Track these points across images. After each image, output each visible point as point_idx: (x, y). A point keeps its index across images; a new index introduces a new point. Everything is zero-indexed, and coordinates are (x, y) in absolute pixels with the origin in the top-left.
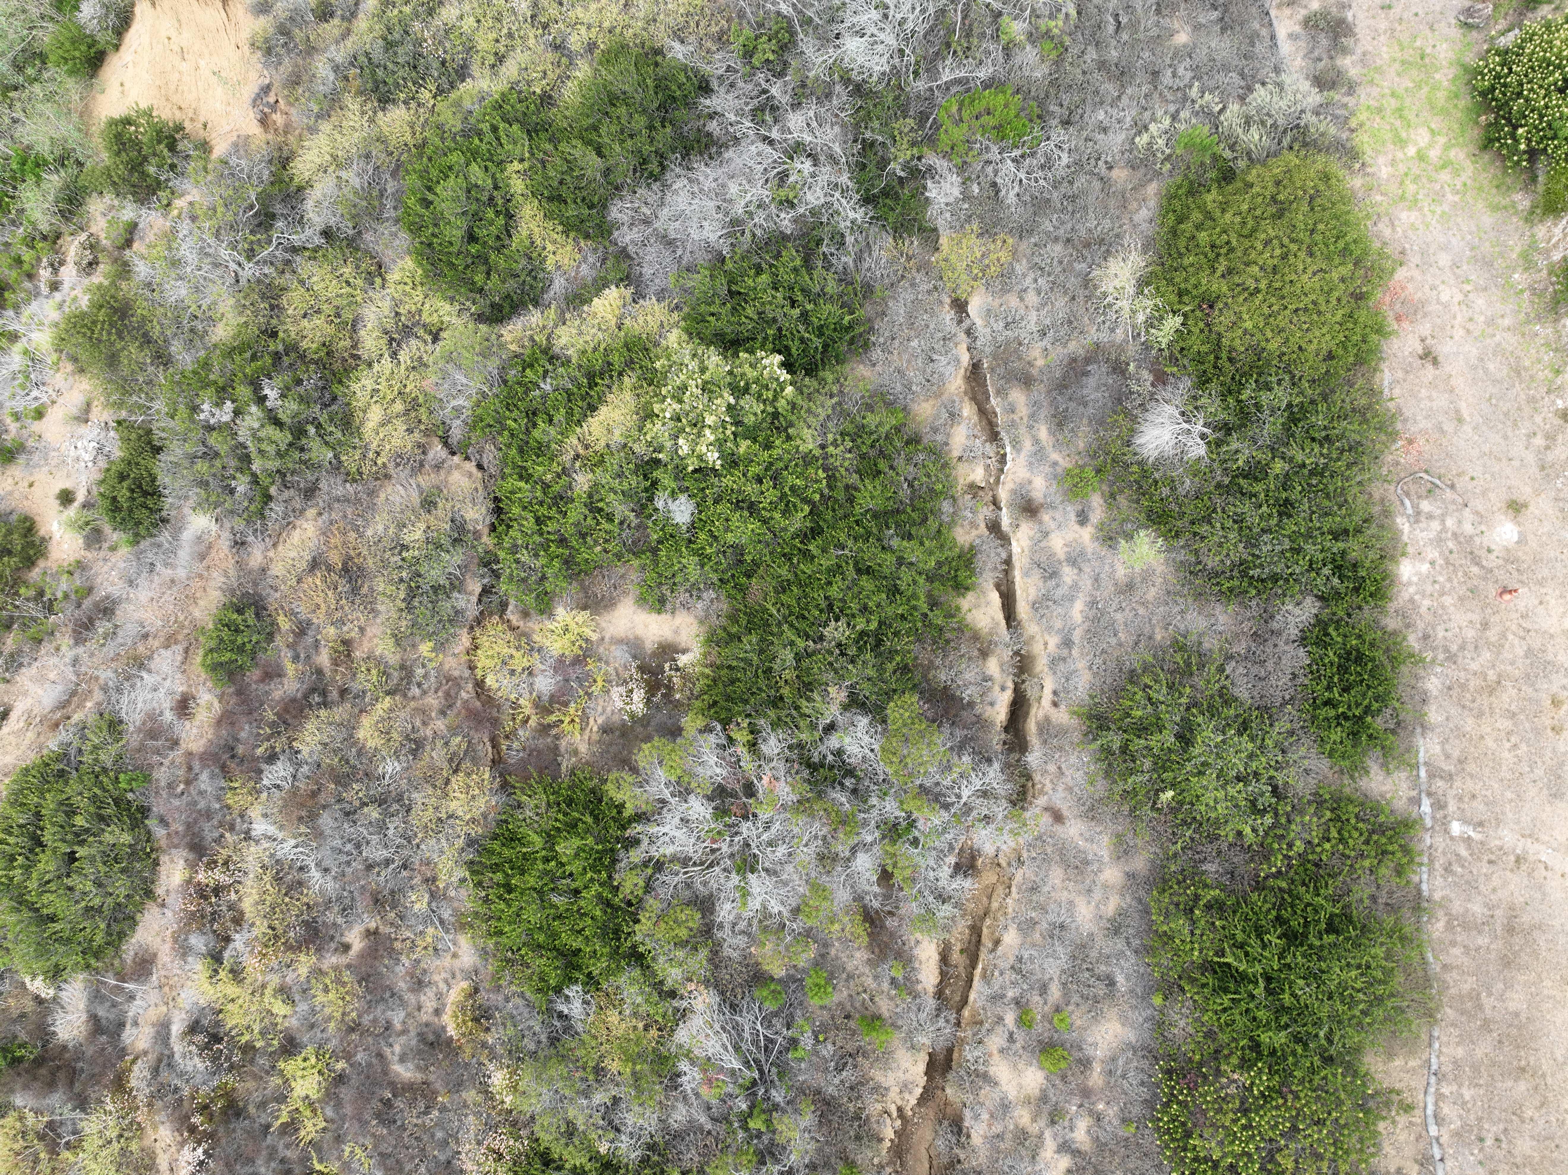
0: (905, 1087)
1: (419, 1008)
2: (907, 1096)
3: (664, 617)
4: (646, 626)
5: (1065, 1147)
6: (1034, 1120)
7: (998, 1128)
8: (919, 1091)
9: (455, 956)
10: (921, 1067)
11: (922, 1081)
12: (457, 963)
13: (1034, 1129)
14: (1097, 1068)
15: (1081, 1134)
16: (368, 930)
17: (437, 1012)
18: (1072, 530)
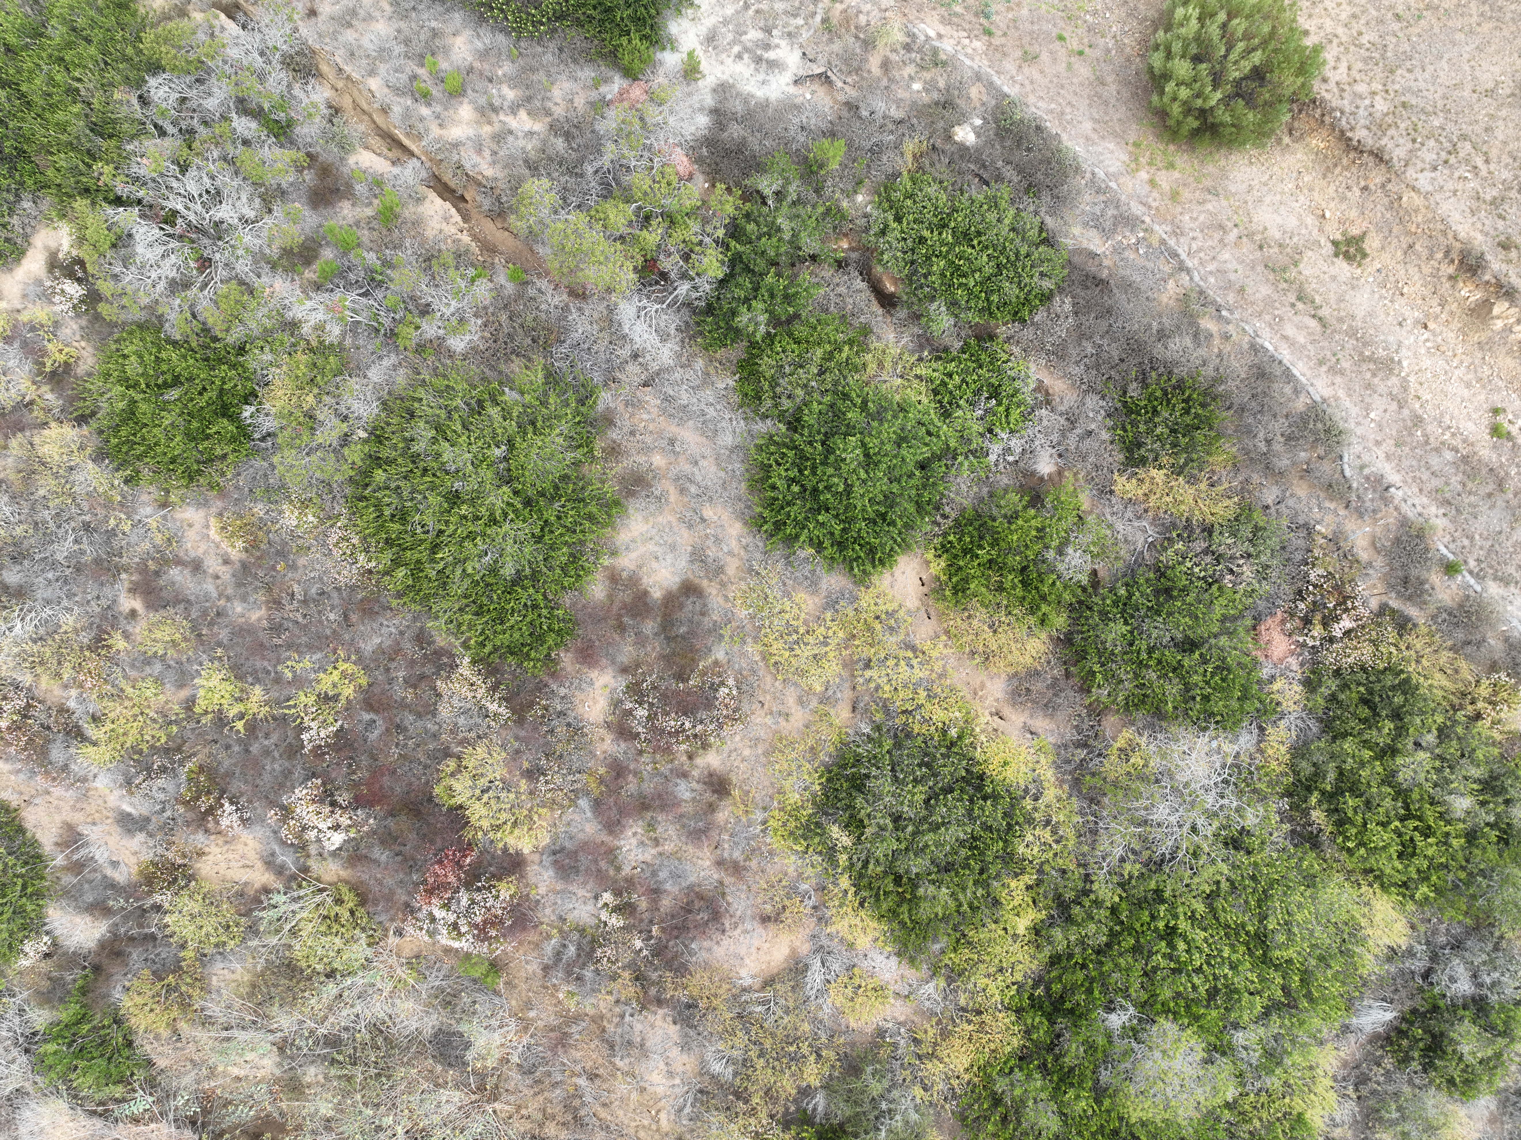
0: (446, 219)
1: (217, 577)
2: (453, 220)
3: (30, 253)
4: (30, 272)
5: (514, 110)
6: (490, 123)
7: (487, 153)
8: (453, 210)
9: (190, 526)
10: (439, 201)
11: (448, 205)
12: (197, 527)
13: (497, 127)
14: (477, 65)
15: (510, 94)
16: (130, 590)
17: (226, 562)
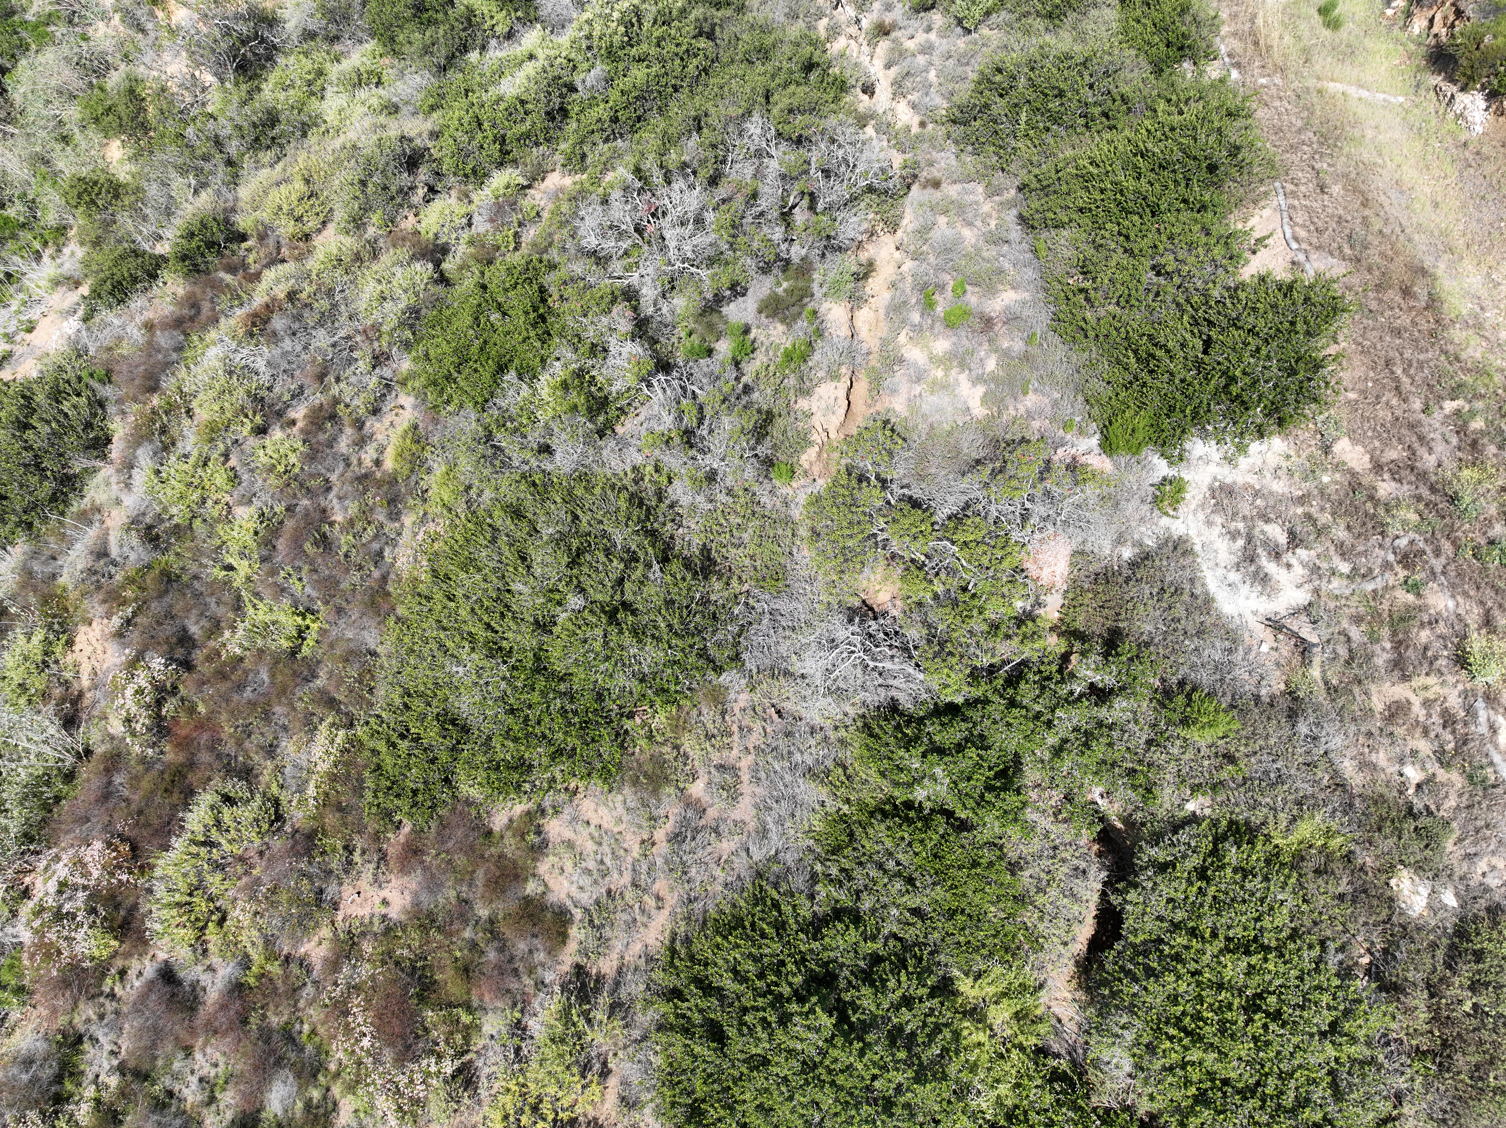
0: (828, 411)
2: (831, 418)
5: (978, 380)
8: (842, 412)
10: (842, 392)
13: (948, 379)
15: (991, 366)
16: (312, 408)
18: (921, 37)
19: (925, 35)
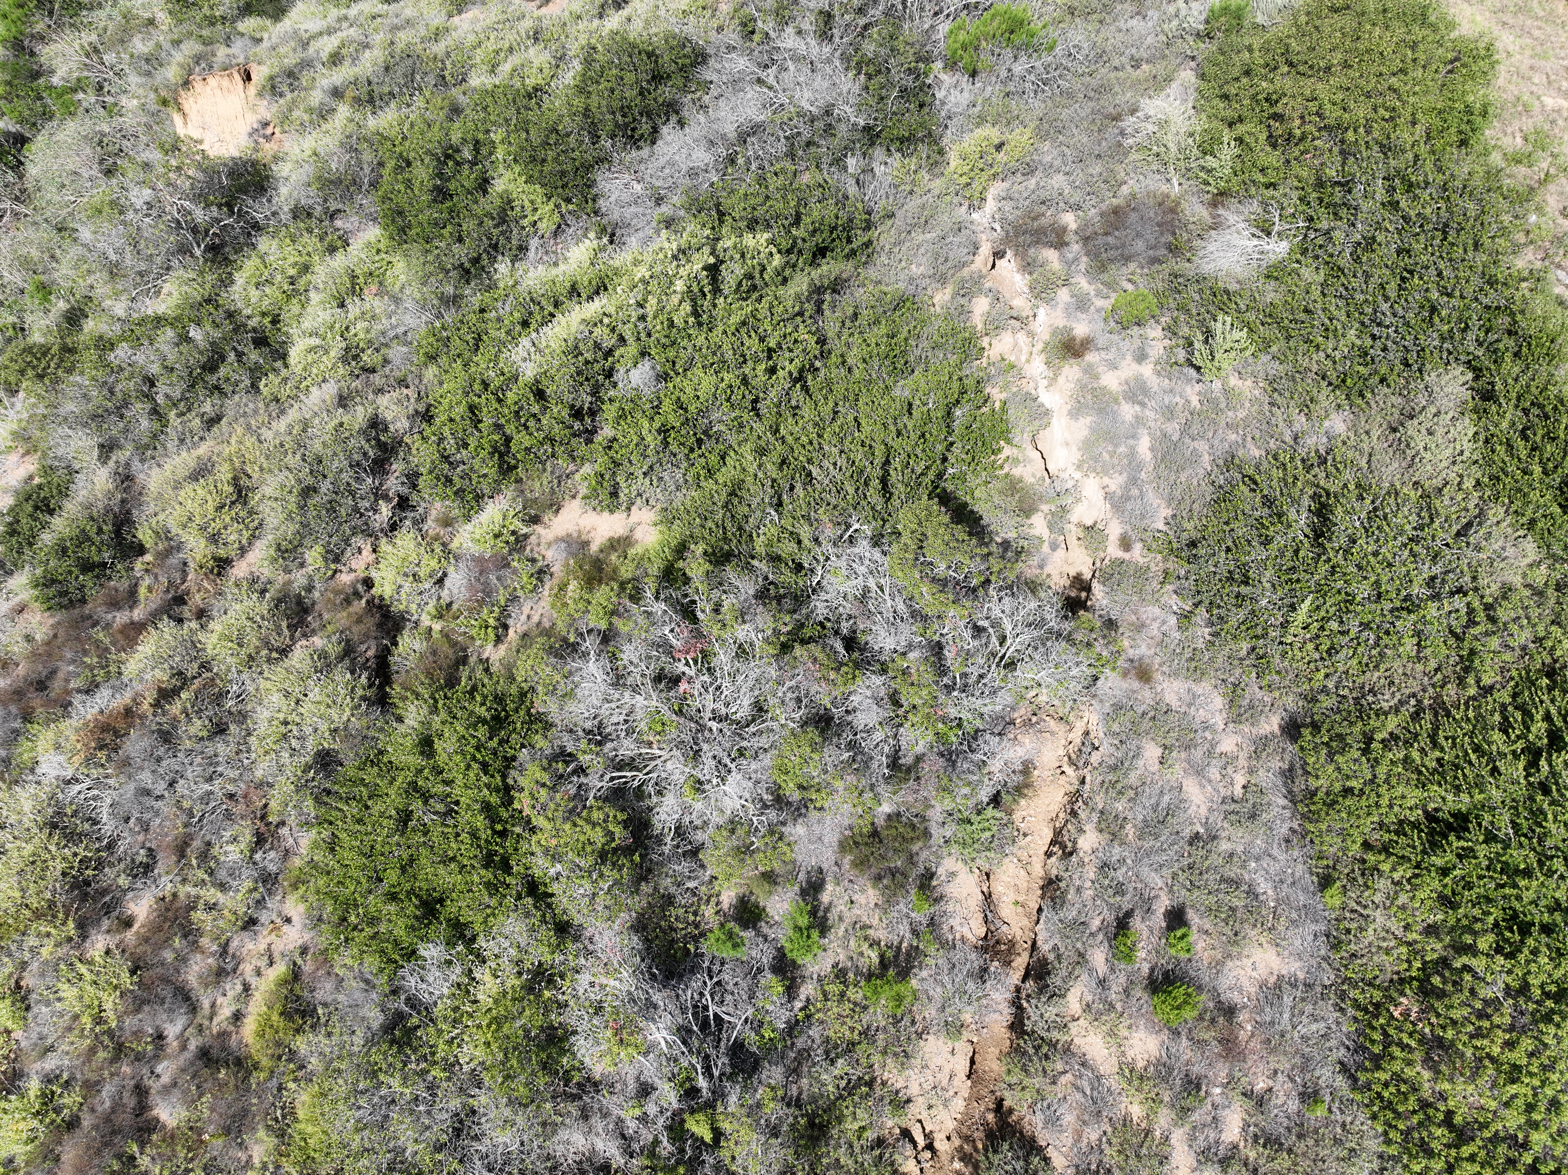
1: (212, 1014)
3: (616, 514)
4: (595, 526)
5: (1208, 1155)
6: (1153, 1111)
12: (279, 944)
14: (1247, 1019)
15: (1233, 1131)
16: (162, 899)
17: (236, 1018)
18: (1129, 369)
19: (1135, 366)
